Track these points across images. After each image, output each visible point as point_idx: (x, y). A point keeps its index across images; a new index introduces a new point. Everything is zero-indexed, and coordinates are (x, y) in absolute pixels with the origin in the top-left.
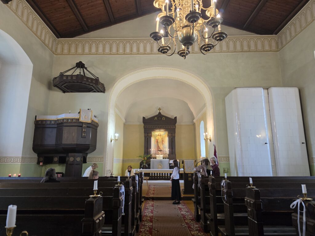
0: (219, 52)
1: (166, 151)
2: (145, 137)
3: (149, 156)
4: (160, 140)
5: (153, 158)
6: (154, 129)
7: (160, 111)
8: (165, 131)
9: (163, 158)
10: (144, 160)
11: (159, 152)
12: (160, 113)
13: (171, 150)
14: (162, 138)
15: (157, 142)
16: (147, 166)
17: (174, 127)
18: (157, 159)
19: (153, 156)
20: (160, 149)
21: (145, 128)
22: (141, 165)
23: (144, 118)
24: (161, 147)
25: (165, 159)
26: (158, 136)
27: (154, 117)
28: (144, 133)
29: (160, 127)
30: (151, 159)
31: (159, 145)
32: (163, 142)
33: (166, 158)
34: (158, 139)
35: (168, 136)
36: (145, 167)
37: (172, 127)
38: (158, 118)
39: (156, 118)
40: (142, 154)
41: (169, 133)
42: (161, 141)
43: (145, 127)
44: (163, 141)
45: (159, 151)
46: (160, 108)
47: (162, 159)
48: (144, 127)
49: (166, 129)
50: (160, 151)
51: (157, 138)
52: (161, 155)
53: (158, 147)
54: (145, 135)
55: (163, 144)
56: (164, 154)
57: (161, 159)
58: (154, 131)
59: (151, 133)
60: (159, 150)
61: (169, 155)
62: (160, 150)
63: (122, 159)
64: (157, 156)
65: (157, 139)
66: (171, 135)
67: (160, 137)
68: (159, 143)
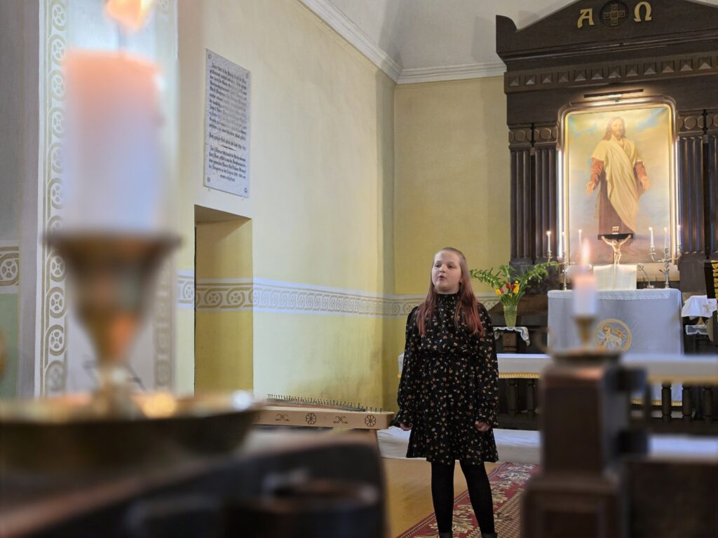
1: (659, 239)
2: (512, 150)
4: (618, 165)
6: (573, 93)
8: (656, 99)
9: (641, 285)
11: (612, 243)
14: (637, 154)
15: (601, 179)
20: (619, 221)
21: (511, 94)
23: (503, 24)
24: (628, 209)
25: (651, 291)
26: (607, 136)
28: (511, 124)
29: (614, 75)
30: (552, 294)
31: (615, 200)
32: (642, 179)
33: (660, 284)
34: (603, 159)
35: (680, 129)
38: (598, 14)
39: (586, 15)
40: (500, 257)
41: (681, 113)
42: (628, 171)
43: (515, 84)
44: (638, 170)
45: (610, 237)
47: (632, 288)
48: (508, 80)
49: (662, 87)
50: (620, 237)
51: (599, 155)
52: (622, 262)
54: (512, 139)
57: (621, 289)
58: (578, 106)
59: (553, 123)
61: (681, 262)
64: (596, 268)
65: (599, 164)
66: (696, 128)
67: (623, 147)
68: (615, 189)
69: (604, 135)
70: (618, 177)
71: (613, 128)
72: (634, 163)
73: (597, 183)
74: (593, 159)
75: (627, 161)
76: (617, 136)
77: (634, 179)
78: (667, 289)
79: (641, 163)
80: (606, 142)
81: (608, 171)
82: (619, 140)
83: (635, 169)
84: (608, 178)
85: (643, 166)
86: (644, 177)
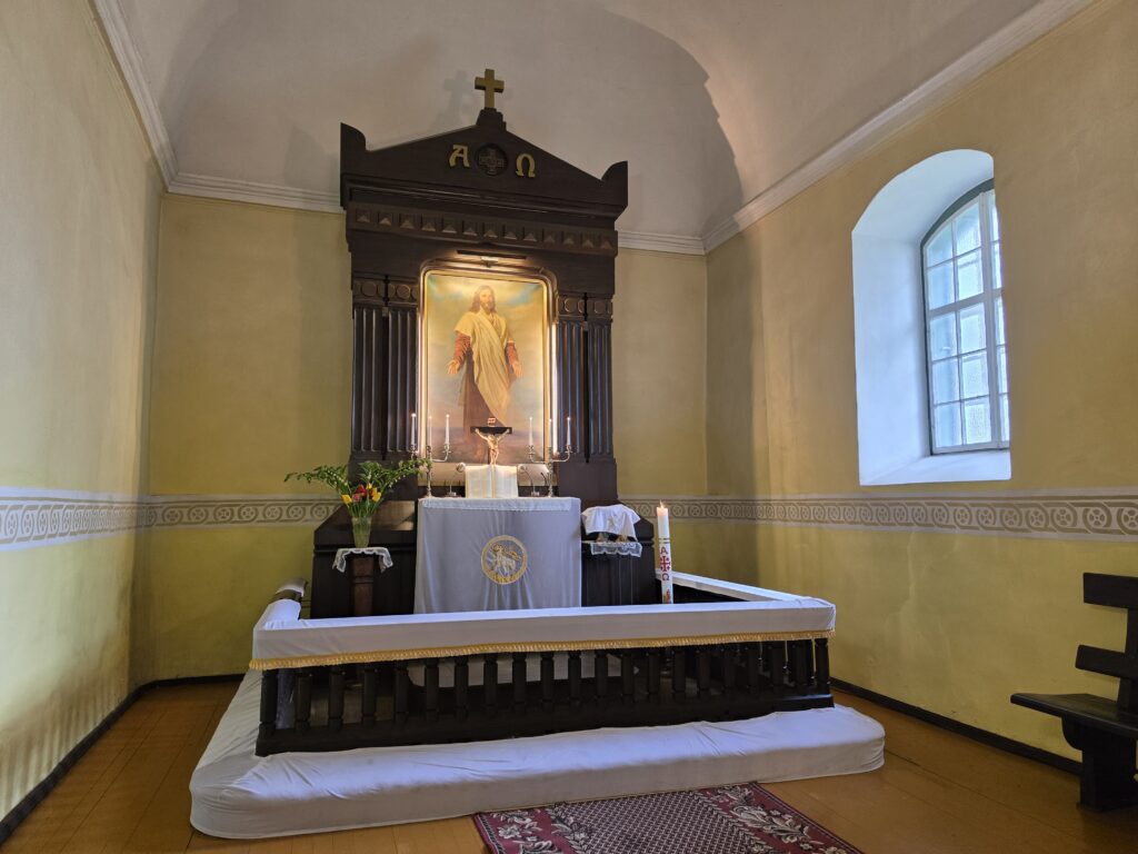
1: (536, 435)
2: (358, 306)
4: (487, 343)
5: (440, 491)
9: (523, 491)
14: (508, 333)
15: (467, 357)
16: (386, 562)
17: (606, 246)
18: (470, 496)
19: (436, 470)
22: (322, 551)
23: (351, 138)
26: (475, 307)
27: (445, 142)
28: (355, 272)
30: (423, 502)
31: (484, 387)
32: (514, 364)
33: (544, 490)
34: (469, 334)
35: (557, 312)
37: (588, 243)
38: (474, 155)
39: (460, 152)
40: (335, 450)
41: (563, 291)
42: (499, 353)
44: (509, 353)
47: (514, 495)
50: (495, 431)
52: (501, 462)
53: (474, 402)
54: (359, 291)
55: (510, 374)
56: (526, 462)
57: (504, 496)
58: (439, 262)
59: (414, 281)
64: (469, 468)
65: (465, 339)
66: (576, 312)
67: (492, 323)
68: (483, 372)
69: (471, 305)
70: (487, 359)
71: (482, 299)
72: (505, 344)
73: (462, 363)
74: (457, 332)
75: (496, 340)
76: (486, 309)
77: (504, 362)
78: (552, 497)
79: (513, 345)
80: (473, 314)
81: (475, 349)
82: (488, 314)
83: (505, 351)
84: (475, 358)
85: (515, 349)
86: (516, 362)
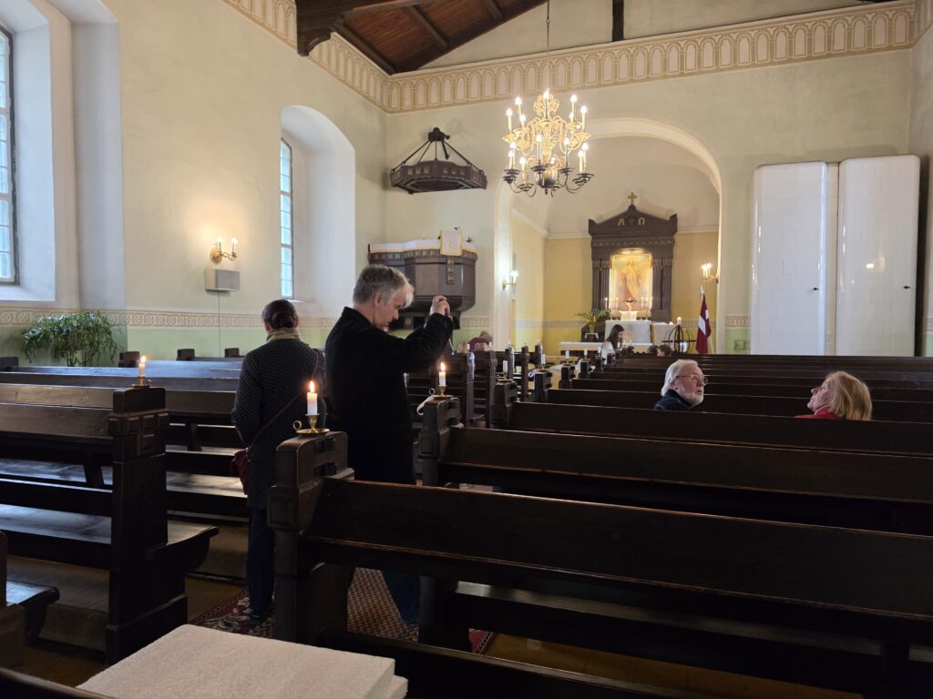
0: (748, 67)
1: (645, 302)
2: (593, 269)
3: (602, 313)
4: (631, 275)
5: (614, 319)
6: (616, 249)
7: (632, 201)
8: (646, 252)
9: (638, 318)
10: (590, 323)
11: (628, 304)
12: (632, 207)
13: (658, 299)
14: (638, 271)
15: (625, 280)
16: (597, 337)
17: (669, 242)
18: (622, 320)
19: (613, 313)
20: (631, 296)
21: (593, 248)
22: (583, 334)
23: (591, 222)
24: (634, 292)
25: (641, 321)
27: (616, 219)
28: (593, 259)
29: (631, 244)
30: (607, 322)
31: (630, 288)
32: (640, 281)
33: (644, 319)
34: (626, 272)
35: (653, 263)
36: (592, 338)
37: (663, 242)
38: (626, 221)
39: (622, 221)
40: (588, 308)
41: (654, 258)
42: (635, 277)
43: (595, 245)
44: (638, 277)
45: (628, 301)
46: (632, 194)
47: (635, 320)
48: (592, 243)
49: (648, 248)
50: (631, 301)
51: (624, 271)
52: (632, 310)
53: (627, 292)
54: (594, 265)
55: (639, 284)
56: (640, 310)
57: (631, 320)
58: (617, 253)
59: (608, 259)
60: (628, 298)
61: (652, 311)
62: (630, 299)
63: (540, 319)
64: (623, 312)
65: (625, 274)
66: (659, 263)
67: (633, 269)
68: (630, 284)
69: (626, 264)
70: (631, 280)
71: (630, 261)
72: (637, 275)
74: (622, 272)
75: (634, 274)
77: (637, 280)
78: (646, 320)
79: (639, 275)
80: (627, 266)
81: (627, 277)
82: (632, 266)
84: (627, 280)
